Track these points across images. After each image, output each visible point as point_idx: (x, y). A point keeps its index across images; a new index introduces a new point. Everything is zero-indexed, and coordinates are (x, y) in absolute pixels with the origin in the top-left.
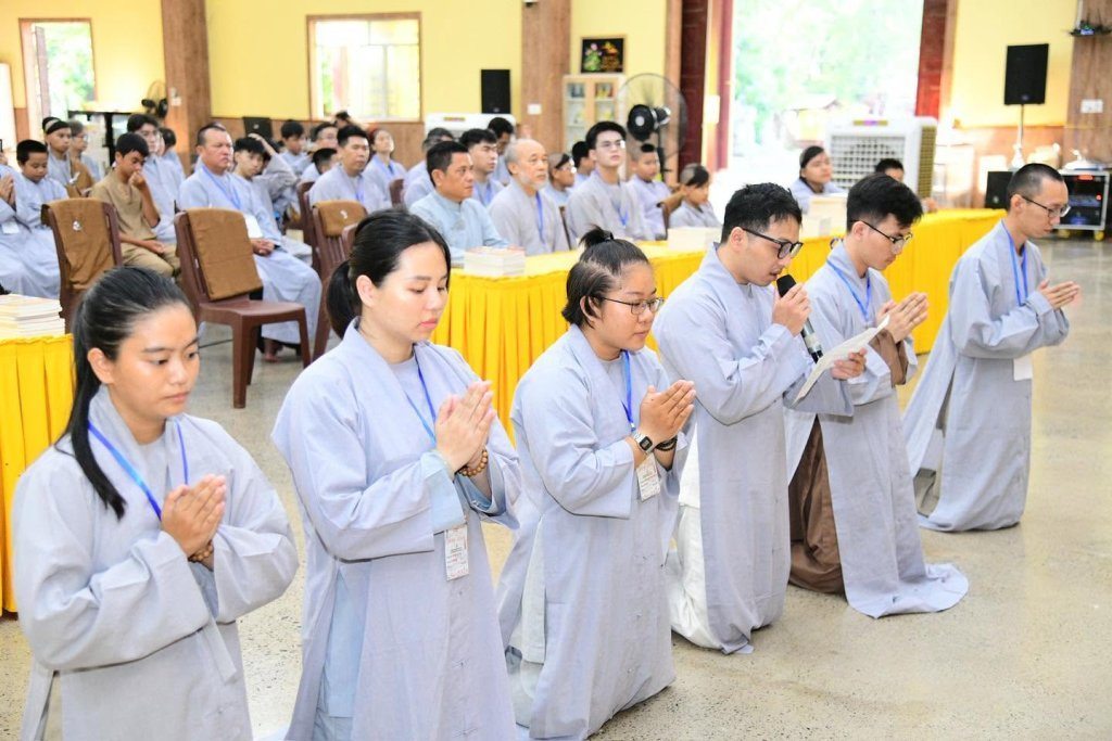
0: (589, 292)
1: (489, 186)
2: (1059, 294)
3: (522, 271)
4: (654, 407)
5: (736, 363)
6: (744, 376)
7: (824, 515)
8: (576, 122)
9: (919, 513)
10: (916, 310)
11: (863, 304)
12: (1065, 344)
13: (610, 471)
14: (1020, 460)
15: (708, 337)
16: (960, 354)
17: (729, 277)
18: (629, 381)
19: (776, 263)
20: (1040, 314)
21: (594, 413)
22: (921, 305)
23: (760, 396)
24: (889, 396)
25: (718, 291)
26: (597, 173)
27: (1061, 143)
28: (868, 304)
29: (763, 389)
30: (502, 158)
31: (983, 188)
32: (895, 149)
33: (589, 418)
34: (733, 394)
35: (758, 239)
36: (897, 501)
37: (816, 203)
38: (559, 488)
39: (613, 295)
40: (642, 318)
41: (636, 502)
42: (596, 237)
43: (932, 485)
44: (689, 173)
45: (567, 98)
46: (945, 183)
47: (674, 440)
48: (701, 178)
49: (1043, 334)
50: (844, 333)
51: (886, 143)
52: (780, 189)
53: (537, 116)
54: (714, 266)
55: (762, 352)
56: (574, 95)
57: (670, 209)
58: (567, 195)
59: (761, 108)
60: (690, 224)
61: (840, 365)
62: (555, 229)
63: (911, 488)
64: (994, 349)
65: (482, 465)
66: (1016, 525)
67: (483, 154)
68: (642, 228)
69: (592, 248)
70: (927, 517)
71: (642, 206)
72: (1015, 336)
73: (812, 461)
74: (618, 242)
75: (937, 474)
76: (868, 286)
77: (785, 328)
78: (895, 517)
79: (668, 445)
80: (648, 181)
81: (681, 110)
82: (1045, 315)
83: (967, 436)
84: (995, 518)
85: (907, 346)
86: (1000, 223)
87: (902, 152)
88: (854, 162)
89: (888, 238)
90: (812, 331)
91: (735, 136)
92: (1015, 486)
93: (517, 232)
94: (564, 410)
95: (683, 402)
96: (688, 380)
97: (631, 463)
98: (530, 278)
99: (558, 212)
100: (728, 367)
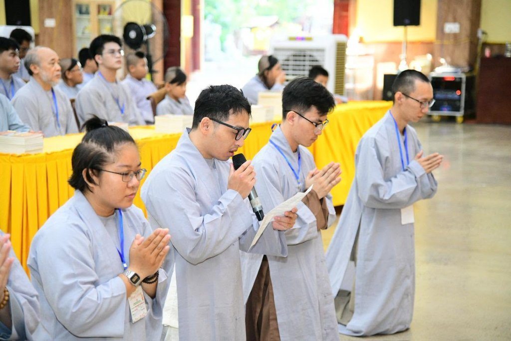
0: (90, 165)
1: (12, 82)
2: (430, 162)
3: (41, 149)
4: (140, 250)
5: (202, 217)
6: (208, 228)
7: (271, 328)
8: (83, 33)
9: (339, 323)
10: (333, 175)
11: (296, 171)
12: (436, 196)
13: (108, 301)
14: (408, 282)
15: (181, 199)
16: (364, 206)
17: (198, 153)
18: (122, 232)
19: (234, 143)
20: (418, 176)
21: (95, 257)
22: (336, 171)
23: (219, 243)
24: (316, 237)
25: (189, 164)
26: (100, 73)
27: (432, 54)
28: (299, 171)
29: (221, 238)
30: (23, 61)
31: (380, 85)
32: (318, 58)
33: (91, 261)
34: (199, 242)
35: (221, 126)
36: (323, 315)
37: (263, 97)
38: (68, 317)
39: (109, 167)
40: (130, 185)
41: (128, 324)
42: (94, 125)
43: (348, 302)
44: (172, 74)
45: (75, 15)
46: (355, 81)
47: (157, 274)
48: (181, 79)
49: (420, 190)
50: (283, 192)
51: (312, 53)
52: (235, 89)
53: (52, 29)
54: (187, 145)
55: (220, 211)
56: (81, 12)
57: (156, 102)
58: (77, 90)
59: (224, 26)
60: (173, 113)
61: (278, 220)
62: (67, 116)
63: (333, 305)
64: (387, 202)
65: (5, 302)
66: (407, 330)
67: (10, 58)
68: (135, 115)
69: (91, 132)
70: (345, 326)
71: (134, 99)
72: (401, 192)
73: (262, 287)
74: (112, 128)
75: (352, 295)
76: (299, 158)
77: (237, 193)
78: (322, 328)
79: (152, 279)
80: (139, 79)
81: (164, 26)
82: (421, 177)
83: (372, 265)
84: (392, 325)
85: (327, 201)
86: (388, 112)
87: (323, 61)
88: (290, 67)
89: (312, 123)
90: (256, 196)
91: (206, 47)
92: (406, 301)
93: (37, 119)
94: (71, 255)
95: (161, 244)
96: (164, 228)
97: (124, 294)
98: (47, 154)
99: (69, 103)
100: (196, 221)
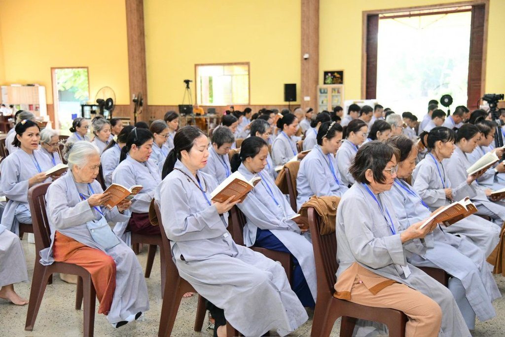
45: (319, 93)
53: (308, 101)
56: (321, 93)
